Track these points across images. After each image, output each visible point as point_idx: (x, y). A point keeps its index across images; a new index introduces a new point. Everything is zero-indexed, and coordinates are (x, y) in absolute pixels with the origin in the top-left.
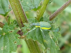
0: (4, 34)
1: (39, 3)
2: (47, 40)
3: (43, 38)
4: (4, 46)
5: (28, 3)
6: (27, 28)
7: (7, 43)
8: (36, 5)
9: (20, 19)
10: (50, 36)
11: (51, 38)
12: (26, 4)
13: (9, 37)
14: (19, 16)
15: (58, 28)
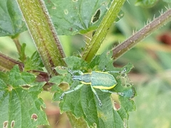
0: (11, 89)
1: (93, 14)
2: (105, 113)
3: (96, 108)
4: (10, 120)
5: (66, 12)
6: (62, 80)
7: (16, 114)
8: (85, 18)
9: (48, 54)
10: (113, 103)
11: (115, 109)
12: (62, 14)
13: (20, 99)
14: (46, 49)
15: (131, 90)
